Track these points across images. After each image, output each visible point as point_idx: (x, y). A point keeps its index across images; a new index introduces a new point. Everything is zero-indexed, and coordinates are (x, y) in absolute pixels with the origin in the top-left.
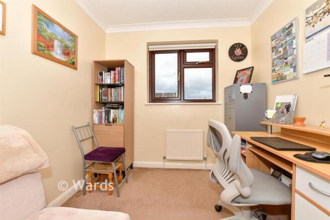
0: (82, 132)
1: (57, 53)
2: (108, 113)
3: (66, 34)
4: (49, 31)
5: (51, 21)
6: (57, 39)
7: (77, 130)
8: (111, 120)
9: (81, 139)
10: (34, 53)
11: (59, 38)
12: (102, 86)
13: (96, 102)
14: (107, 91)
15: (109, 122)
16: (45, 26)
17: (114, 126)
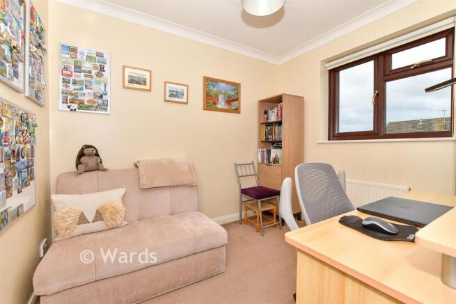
0: (244, 170)
1: (222, 104)
2: (269, 152)
3: (229, 86)
4: (215, 90)
5: (216, 81)
6: (221, 93)
7: (238, 167)
8: (271, 160)
9: (240, 175)
10: (204, 109)
11: (223, 92)
12: (268, 124)
13: (262, 141)
14: (271, 129)
15: (269, 162)
16: (212, 87)
17: (274, 167)
